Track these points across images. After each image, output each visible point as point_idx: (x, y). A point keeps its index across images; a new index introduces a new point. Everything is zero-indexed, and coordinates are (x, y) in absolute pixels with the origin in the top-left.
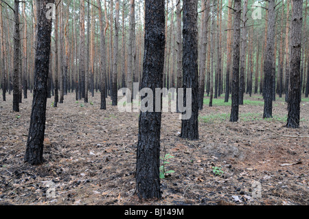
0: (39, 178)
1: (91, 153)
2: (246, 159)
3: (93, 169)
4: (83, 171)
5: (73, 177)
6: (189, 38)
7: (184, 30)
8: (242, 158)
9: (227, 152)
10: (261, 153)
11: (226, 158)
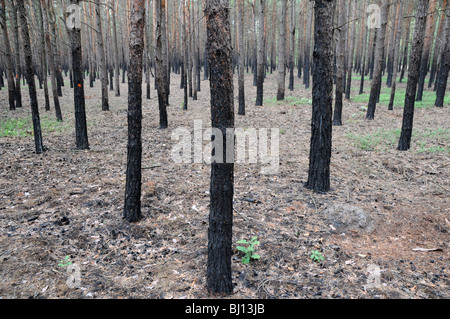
0: (133, 240)
1: (194, 207)
2: (375, 232)
3: (186, 235)
4: (176, 236)
5: (164, 242)
6: (320, 64)
7: (314, 53)
8: (369, 229)
9: (350, 221)
10: (399, 225)
11: (346, 229)
